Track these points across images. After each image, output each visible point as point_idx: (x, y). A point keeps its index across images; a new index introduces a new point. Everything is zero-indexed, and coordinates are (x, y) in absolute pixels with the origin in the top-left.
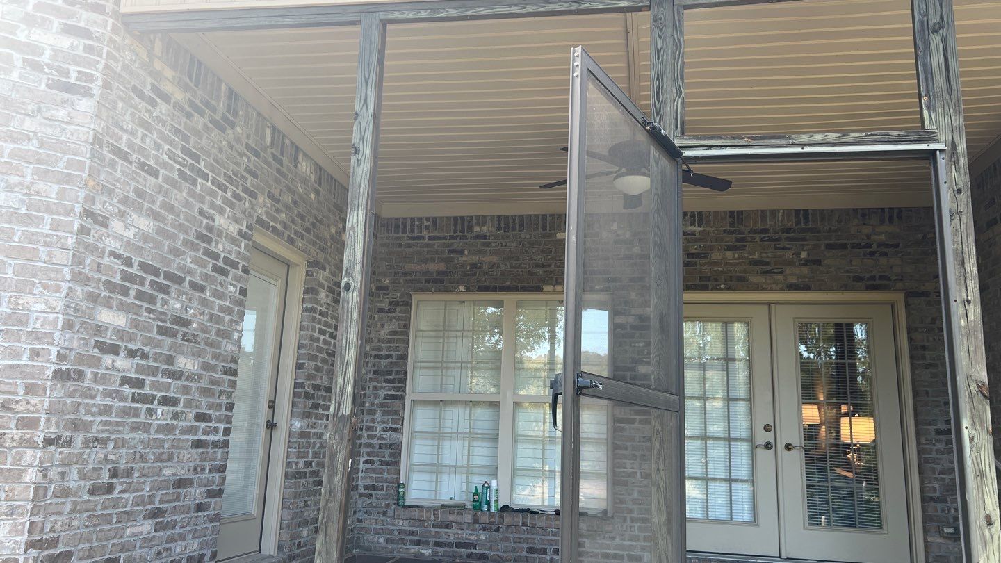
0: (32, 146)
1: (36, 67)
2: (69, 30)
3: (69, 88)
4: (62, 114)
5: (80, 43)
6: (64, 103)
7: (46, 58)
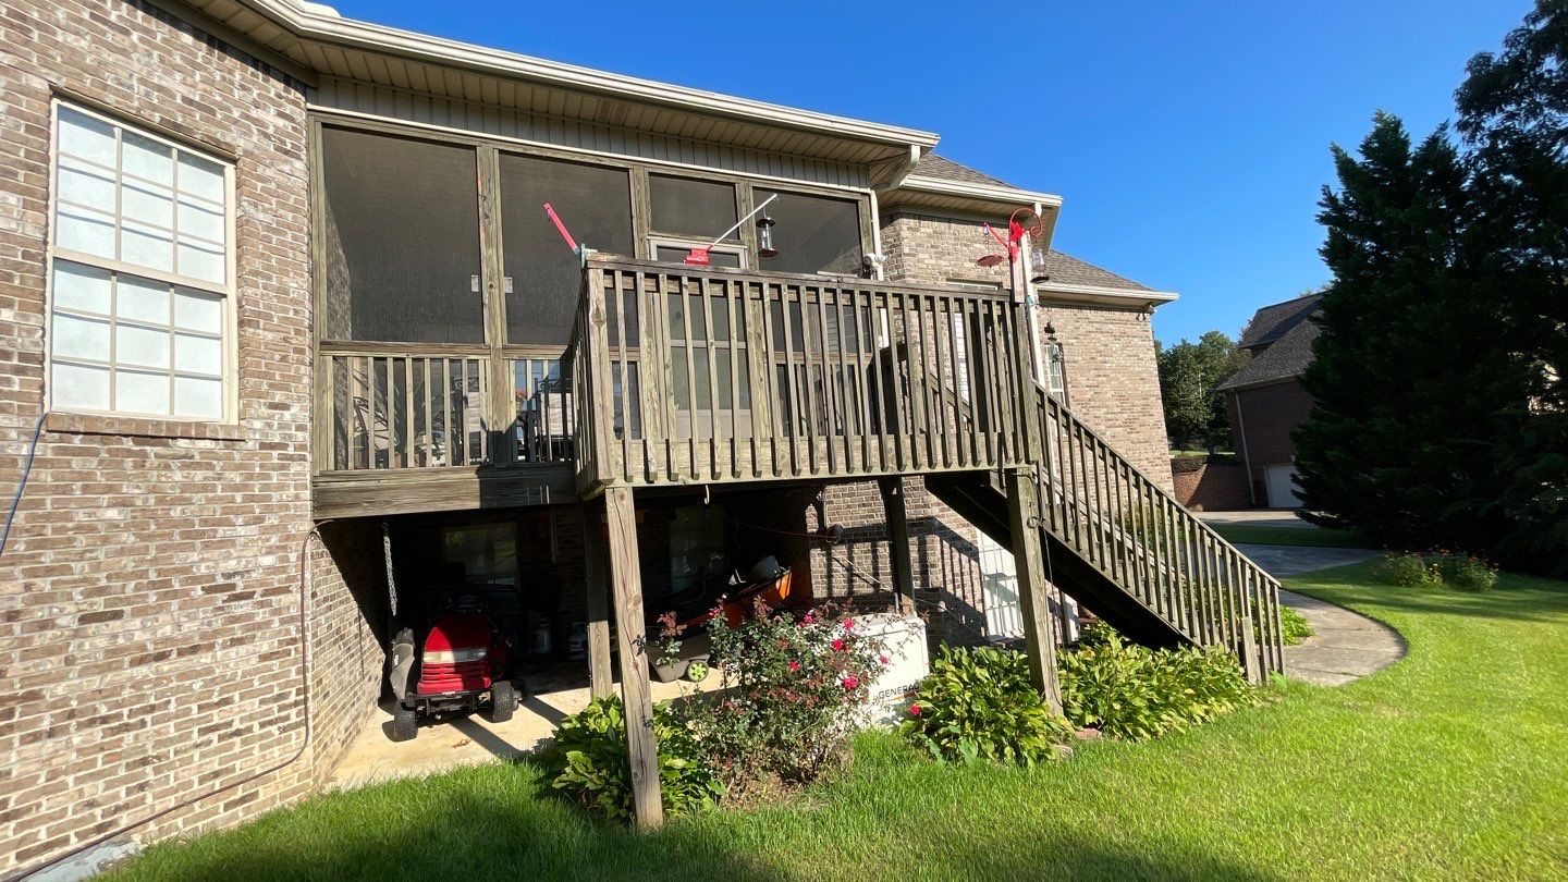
0: (273, 186)
1: (266, 136)
2: (281, 115)
3: (286, 152)
4: (287, 168)
5: (289, 125)
6: (286, 162)
7: (271, 131)
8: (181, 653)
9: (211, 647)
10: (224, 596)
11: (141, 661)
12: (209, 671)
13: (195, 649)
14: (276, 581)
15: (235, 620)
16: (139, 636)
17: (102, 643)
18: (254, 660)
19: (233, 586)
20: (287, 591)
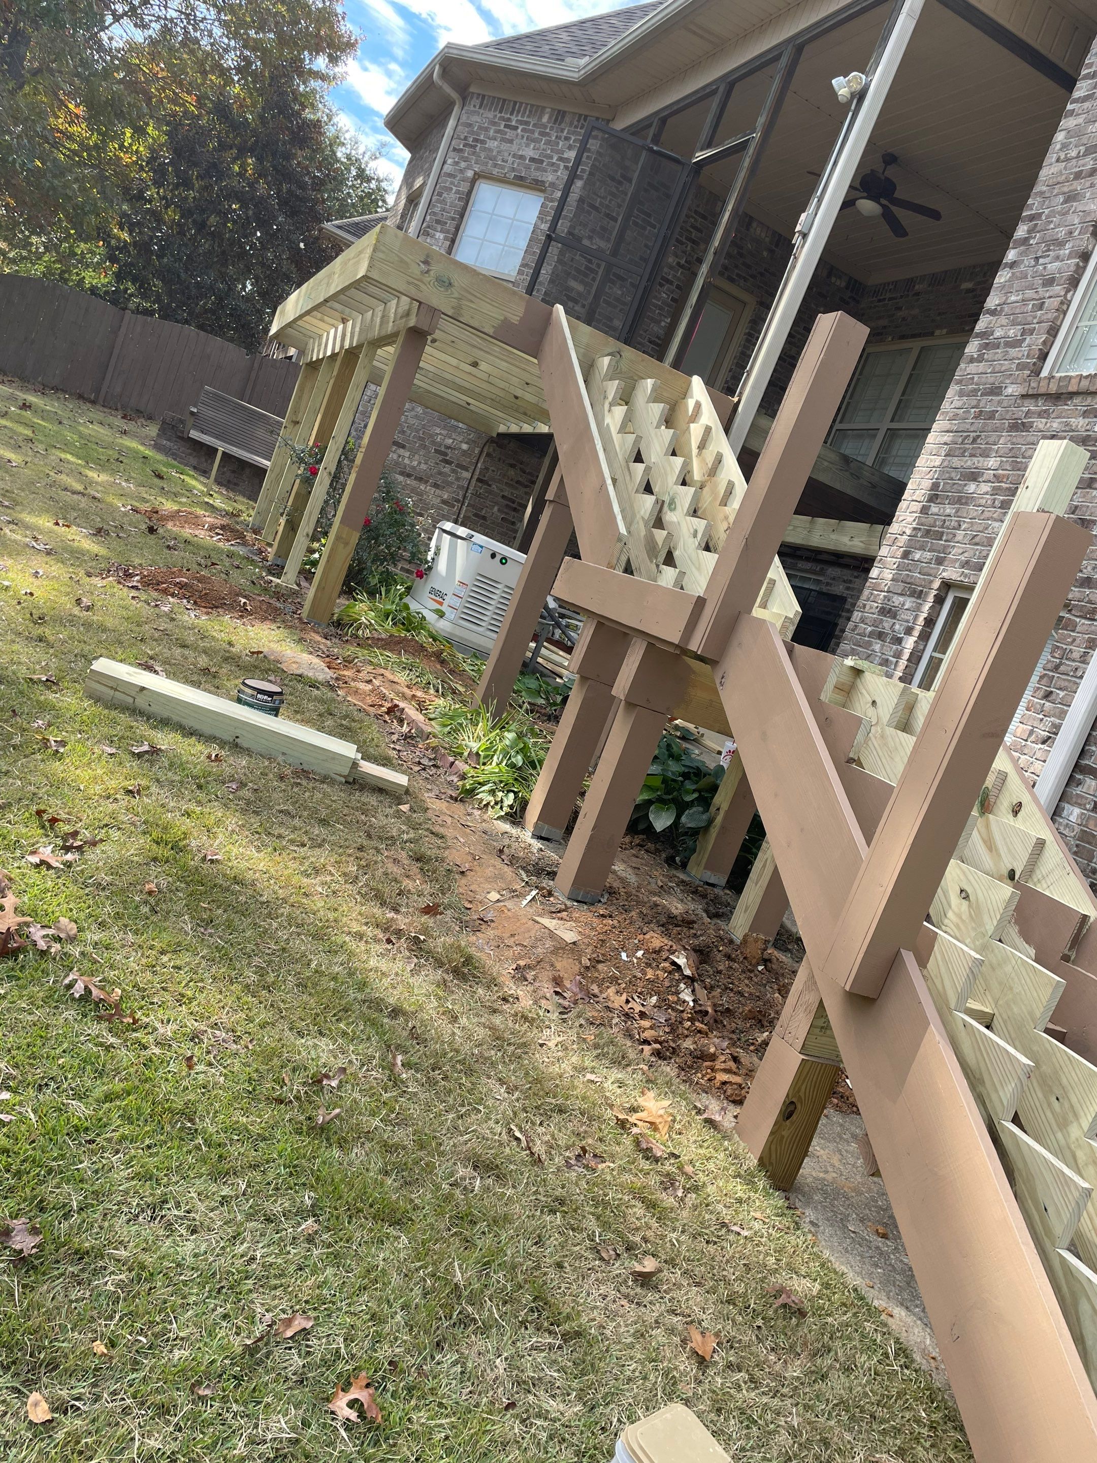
1: (567, 169)
8: (416, 479)
9: (426, 482)
10: (441, 458)
11: (402, 473)
12: (420, 494)
13: (420, 479)
14: (465, 461)
15: (440, 473)
16: (407, 461)
17: (395, 457)
18: (439, 500)
19: (446, 454)
20: (466, 469)
